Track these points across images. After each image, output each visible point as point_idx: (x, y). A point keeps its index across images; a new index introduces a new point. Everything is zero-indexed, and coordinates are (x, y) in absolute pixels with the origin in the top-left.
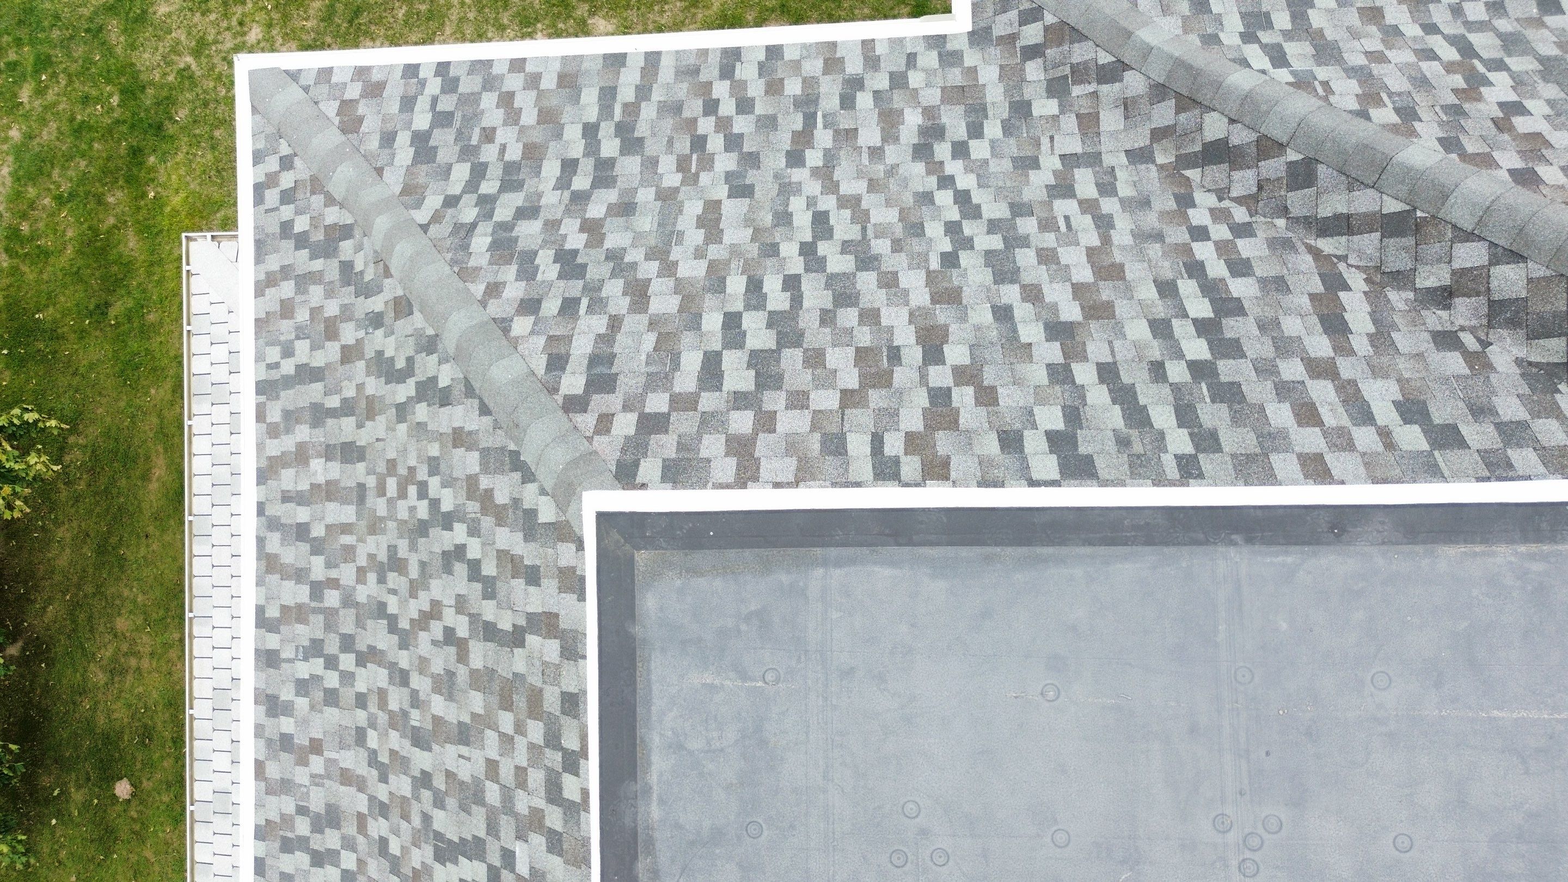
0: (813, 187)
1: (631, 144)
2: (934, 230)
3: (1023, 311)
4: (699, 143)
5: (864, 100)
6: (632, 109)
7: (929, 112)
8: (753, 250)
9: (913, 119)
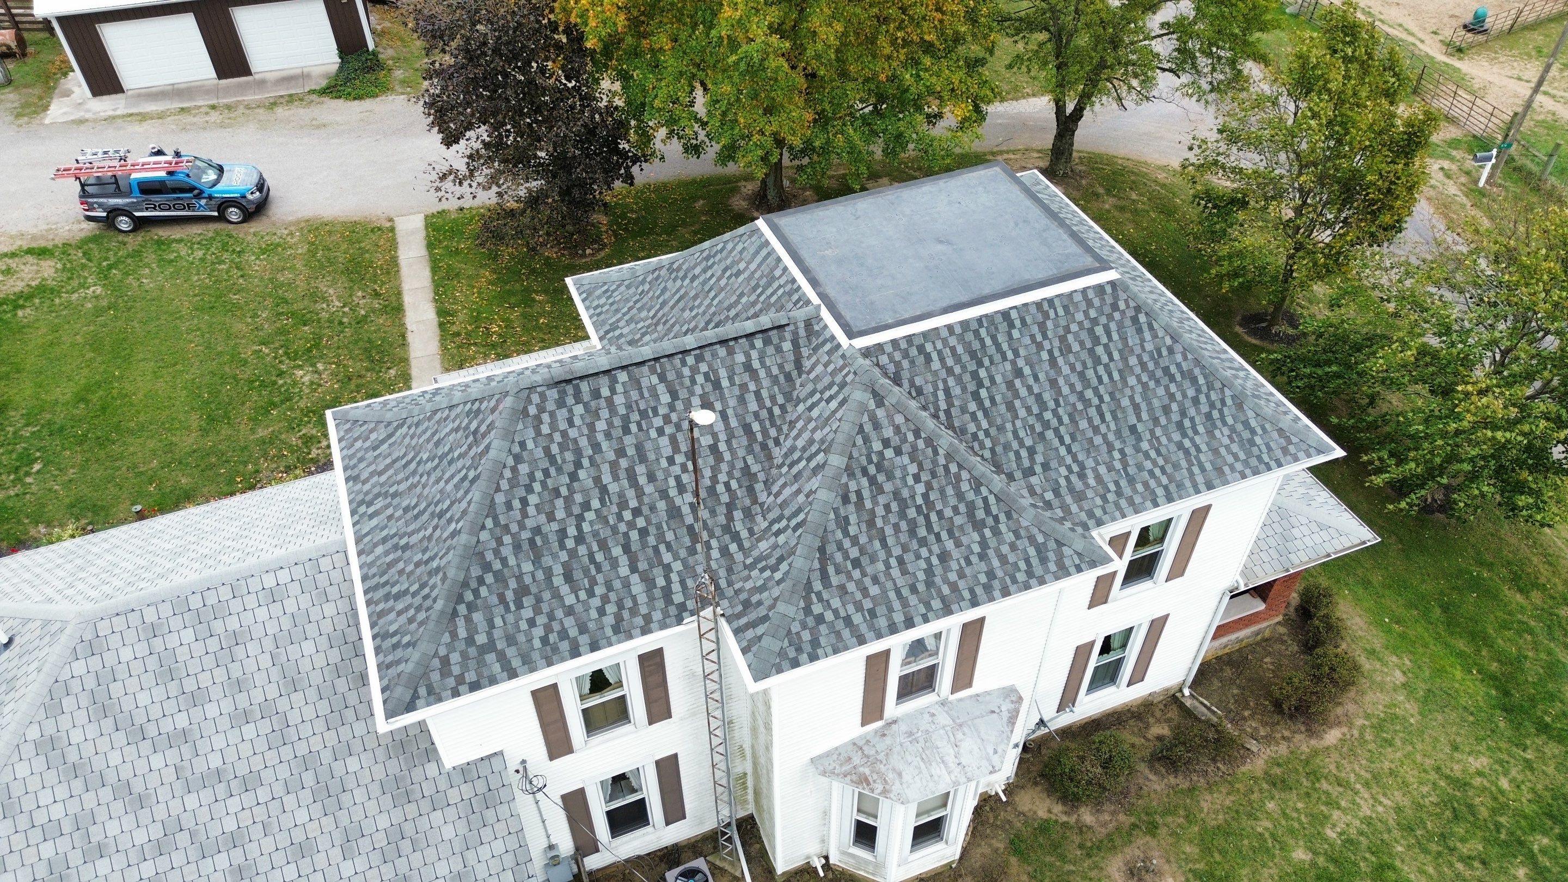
0: (1111, 437)
1: (1180, 446)
2: (1066, 419)
3: (1031, 381)
4: (1159, 453)
5: (1112, 487)
6: (1190, 464)
7: (1087, 486)
8: (1118, 396)
9: (1092, 482)
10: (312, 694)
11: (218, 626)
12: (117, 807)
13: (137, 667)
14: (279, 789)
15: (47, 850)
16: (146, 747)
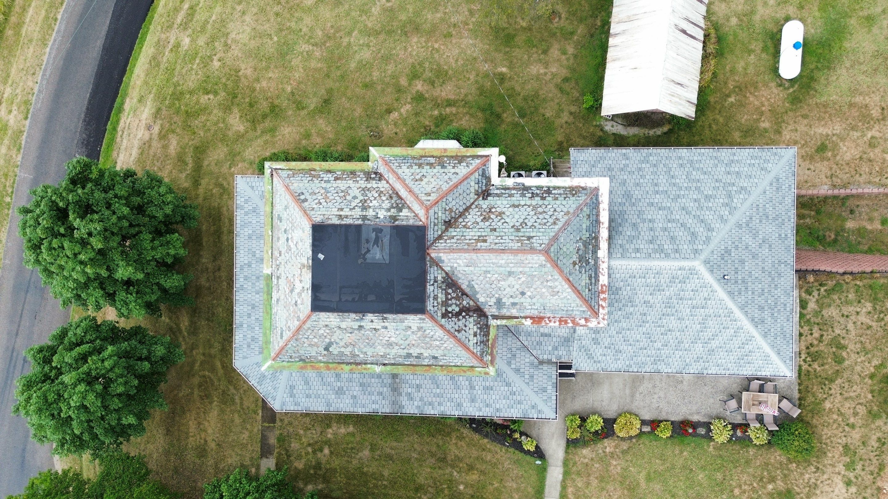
10: (629, 221)
11: (656, 247)
12: (690, 209)
13: (682, 242)
14: (643, 200)
15: (710, 205)
16: (681, 221)
